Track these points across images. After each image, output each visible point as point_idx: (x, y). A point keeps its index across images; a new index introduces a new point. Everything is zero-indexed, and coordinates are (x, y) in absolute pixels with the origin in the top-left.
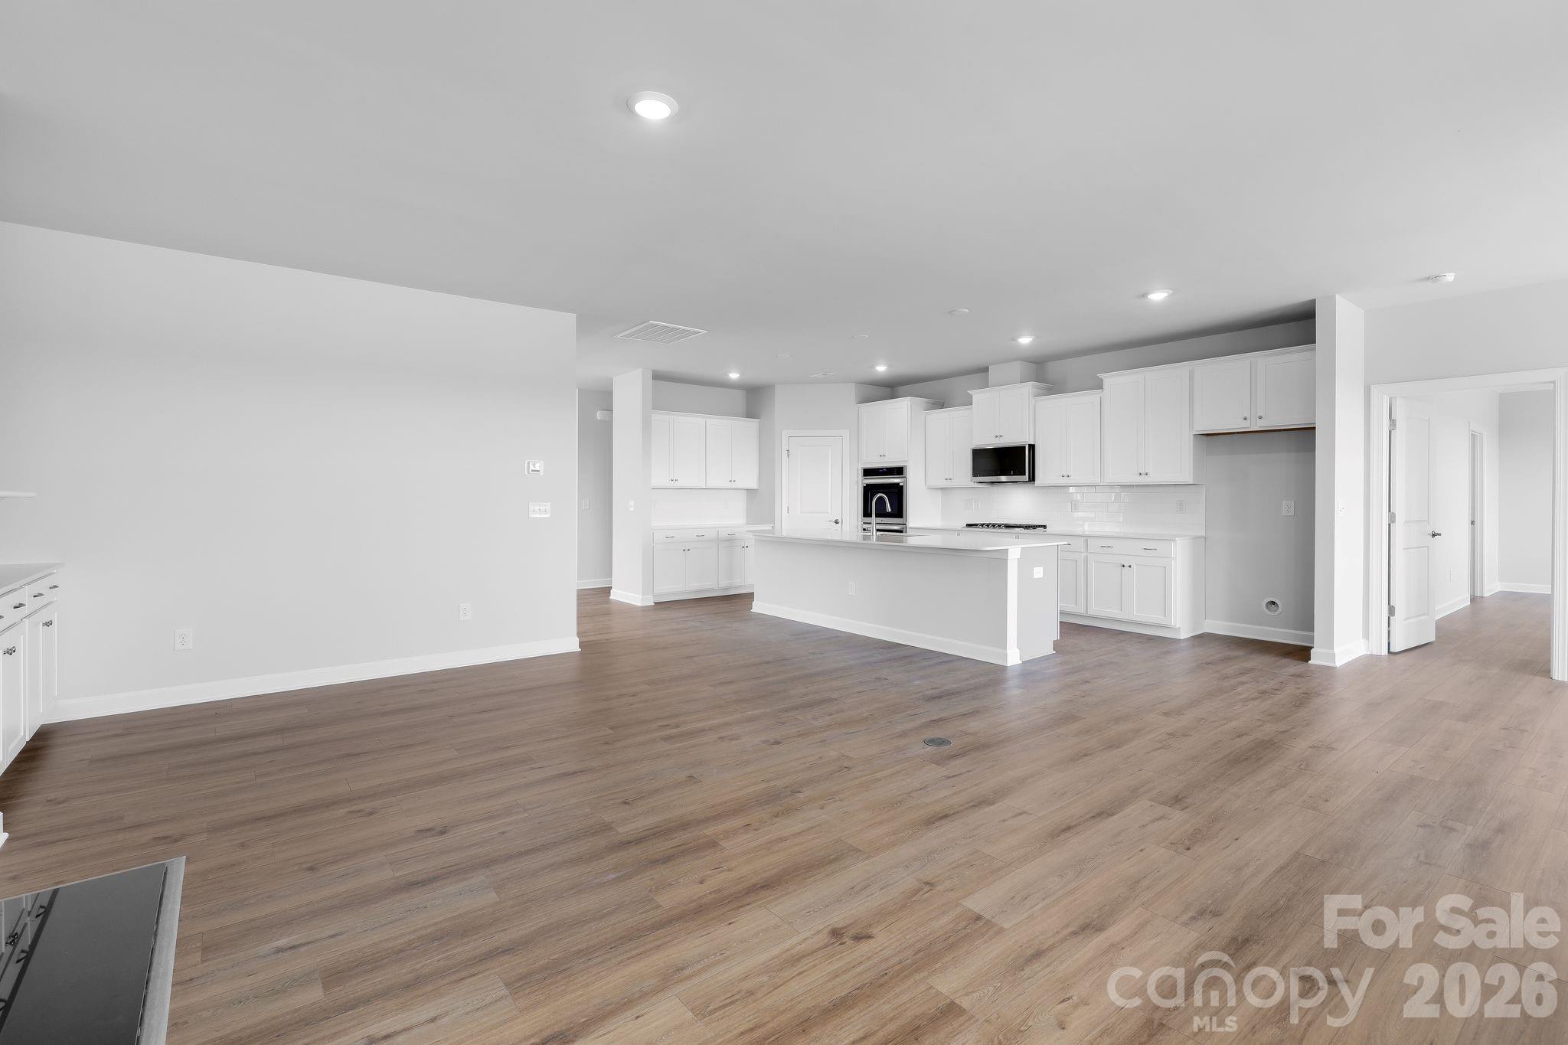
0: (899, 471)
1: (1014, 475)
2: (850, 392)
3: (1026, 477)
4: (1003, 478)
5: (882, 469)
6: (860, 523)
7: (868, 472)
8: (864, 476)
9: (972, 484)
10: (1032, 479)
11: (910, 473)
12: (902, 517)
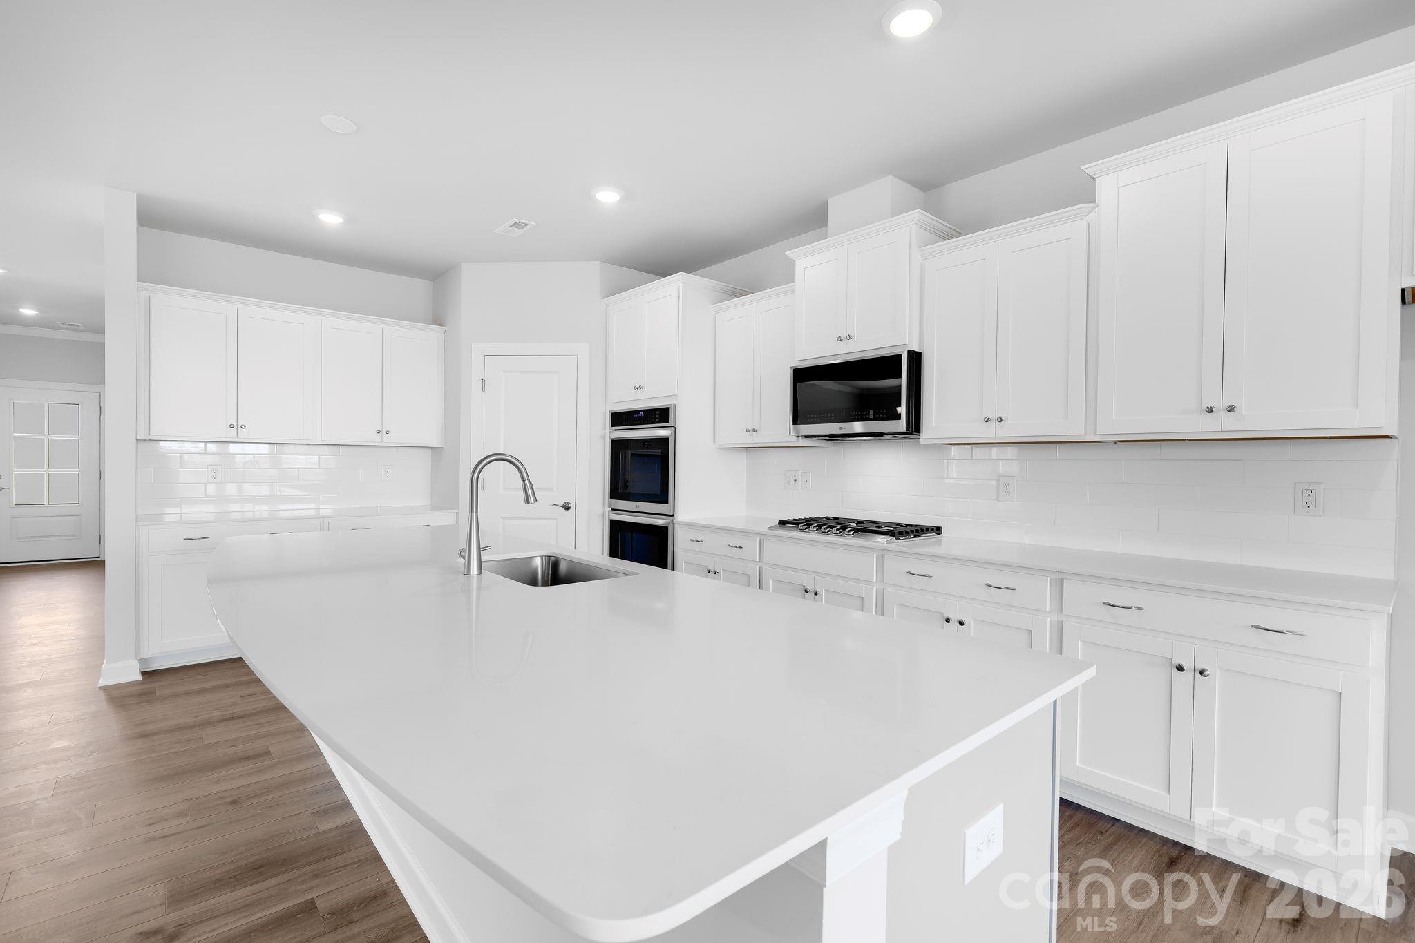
0: (661, 415)
1: (875, 419)
2: (593, 273)
3: (901, 425)
4: (858, 427)
5: (638, 412)
6: (607, 509)
7: (620, 419)
8: (613, 425)
9: (793, 440)
10: (915, 426)
11: (681, 418)
12: (666, 502)
